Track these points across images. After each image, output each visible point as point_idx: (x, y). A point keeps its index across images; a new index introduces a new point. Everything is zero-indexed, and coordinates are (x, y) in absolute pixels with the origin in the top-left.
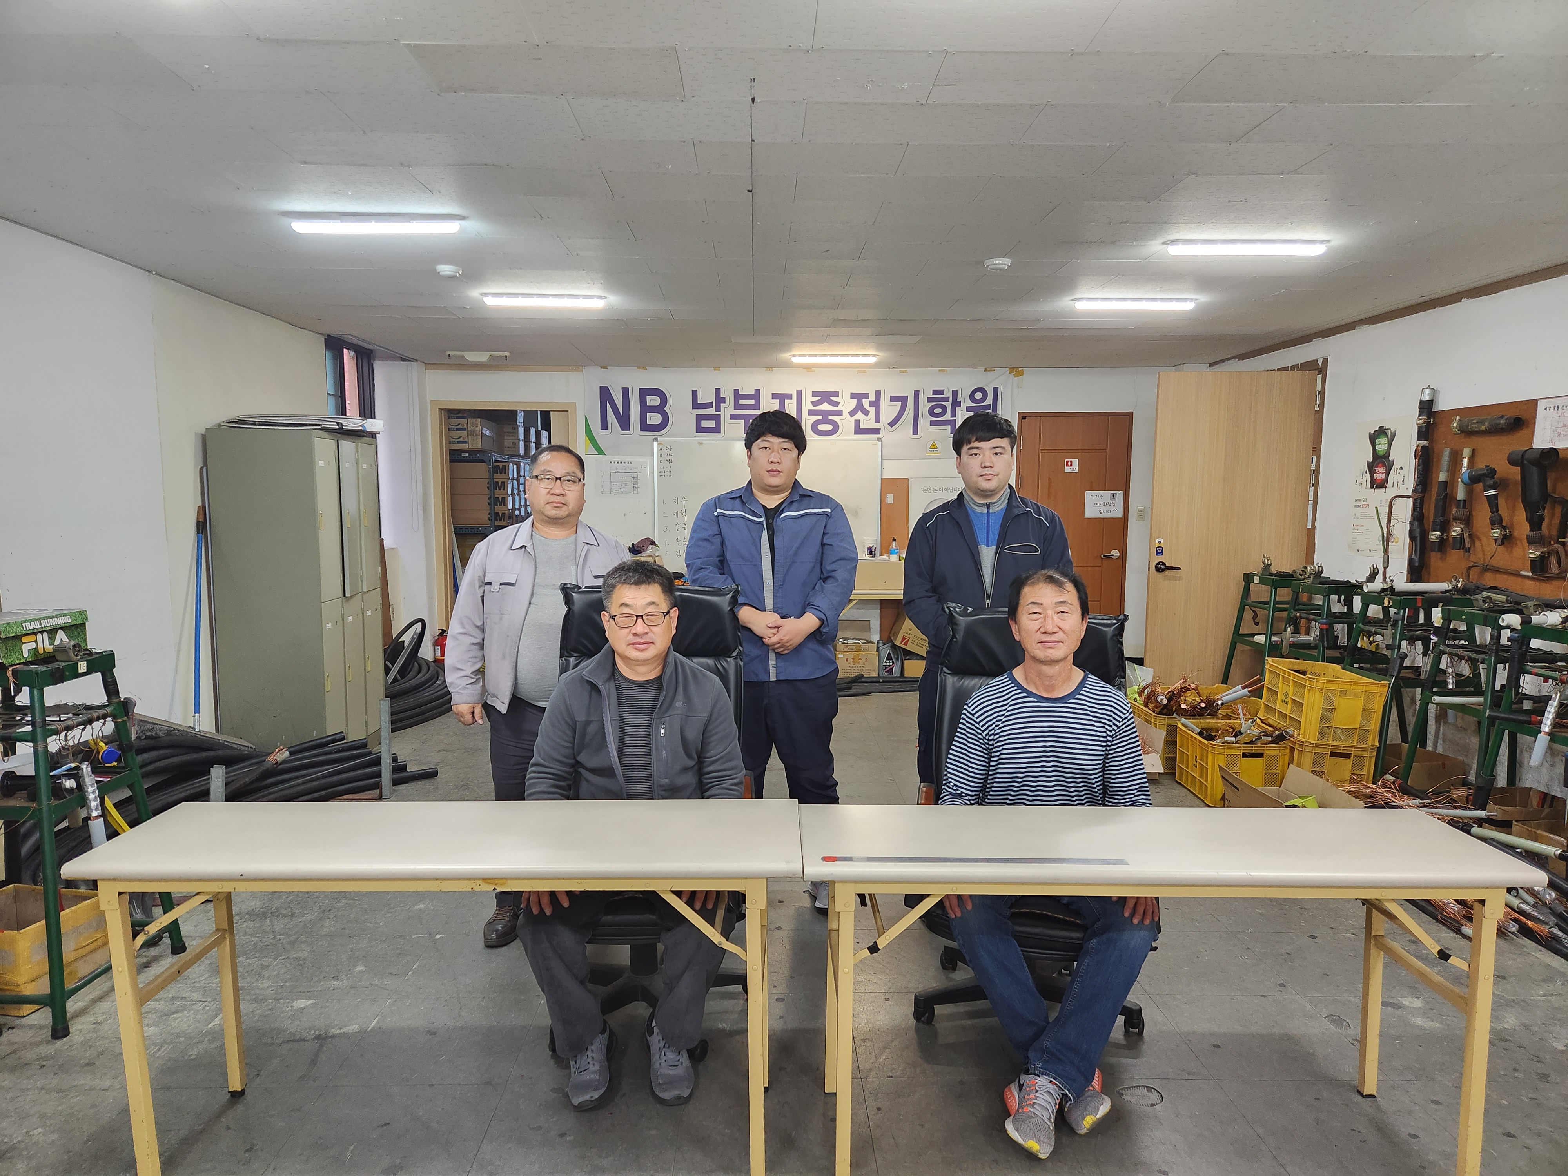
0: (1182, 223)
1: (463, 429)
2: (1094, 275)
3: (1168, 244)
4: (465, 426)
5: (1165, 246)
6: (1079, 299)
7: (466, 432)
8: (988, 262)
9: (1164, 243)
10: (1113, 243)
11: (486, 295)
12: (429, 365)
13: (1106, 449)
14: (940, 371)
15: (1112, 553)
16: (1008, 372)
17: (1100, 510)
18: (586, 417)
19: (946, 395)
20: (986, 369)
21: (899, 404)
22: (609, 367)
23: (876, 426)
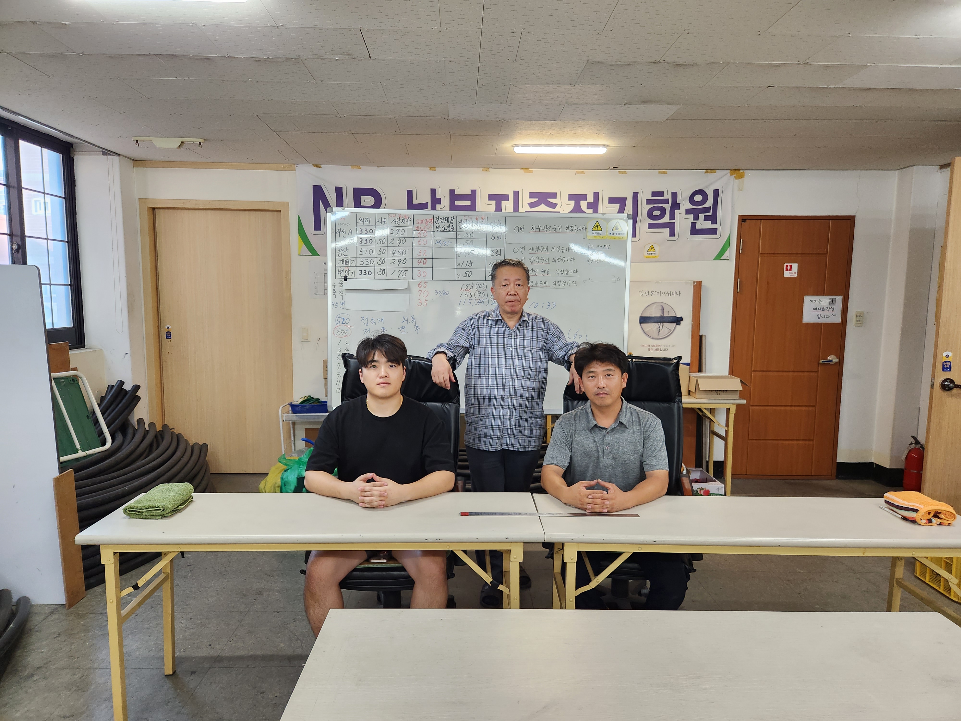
12: (136, 162)
13: (826, 254)
14: (659, 172)
15: (829, 358)
16: (729, 174)
17: (818, 315)
18: (299, 217)
19: (665, 197)
20: (707, 171)
21: (617, 206)
22: (322, 166)
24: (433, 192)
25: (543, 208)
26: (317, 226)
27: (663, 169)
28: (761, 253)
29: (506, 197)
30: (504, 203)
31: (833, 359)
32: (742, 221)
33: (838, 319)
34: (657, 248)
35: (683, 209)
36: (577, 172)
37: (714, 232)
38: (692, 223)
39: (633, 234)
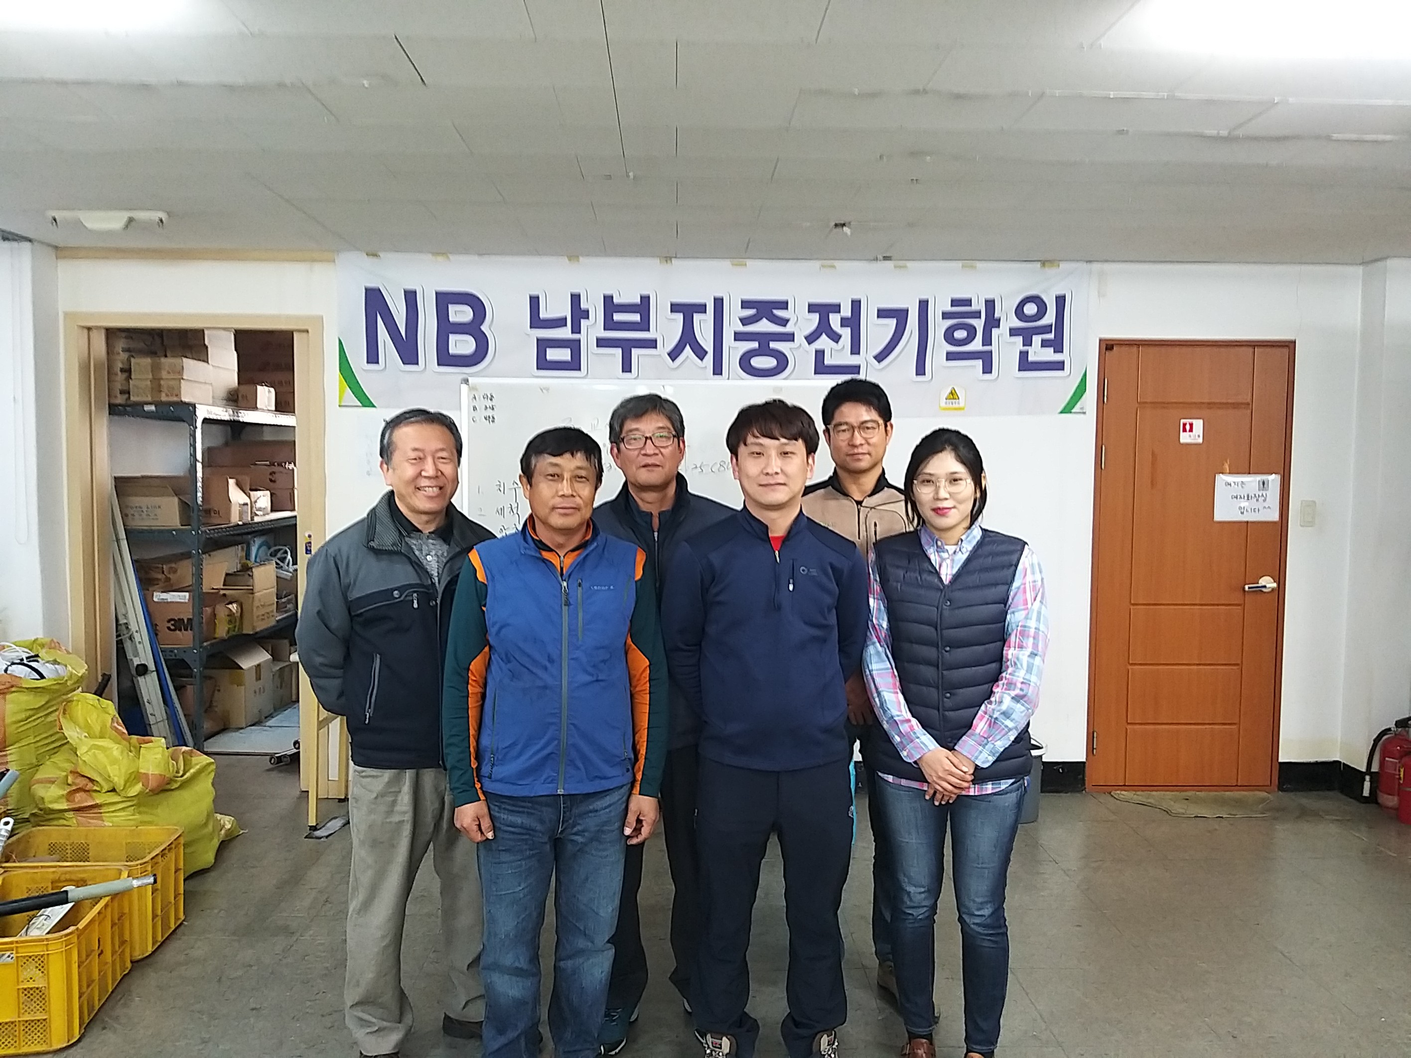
12: (61, 251)
13: (1252, 403)
14: (964, 265)
15: (1261, 582)
16: (1082, 267)
17: (1241, 509)
19: (974, 307)
20: (1044, 263)
21: (893, 322)
22: (381, 254)
23: (853, 360)
24: (576, 299)
25: (765, 326)
26: (373, 357)
27: (968, 260)
28: (1141, 403)
30: (697, 317)
31: (1268, 583)
32: (1107, 350)
33: (1275, 516)
34: (961, 394)
35: (1005, 327)
36: (823, 266)
37: (1059, 366)
38: (1020, 351)
39: (920, 370)
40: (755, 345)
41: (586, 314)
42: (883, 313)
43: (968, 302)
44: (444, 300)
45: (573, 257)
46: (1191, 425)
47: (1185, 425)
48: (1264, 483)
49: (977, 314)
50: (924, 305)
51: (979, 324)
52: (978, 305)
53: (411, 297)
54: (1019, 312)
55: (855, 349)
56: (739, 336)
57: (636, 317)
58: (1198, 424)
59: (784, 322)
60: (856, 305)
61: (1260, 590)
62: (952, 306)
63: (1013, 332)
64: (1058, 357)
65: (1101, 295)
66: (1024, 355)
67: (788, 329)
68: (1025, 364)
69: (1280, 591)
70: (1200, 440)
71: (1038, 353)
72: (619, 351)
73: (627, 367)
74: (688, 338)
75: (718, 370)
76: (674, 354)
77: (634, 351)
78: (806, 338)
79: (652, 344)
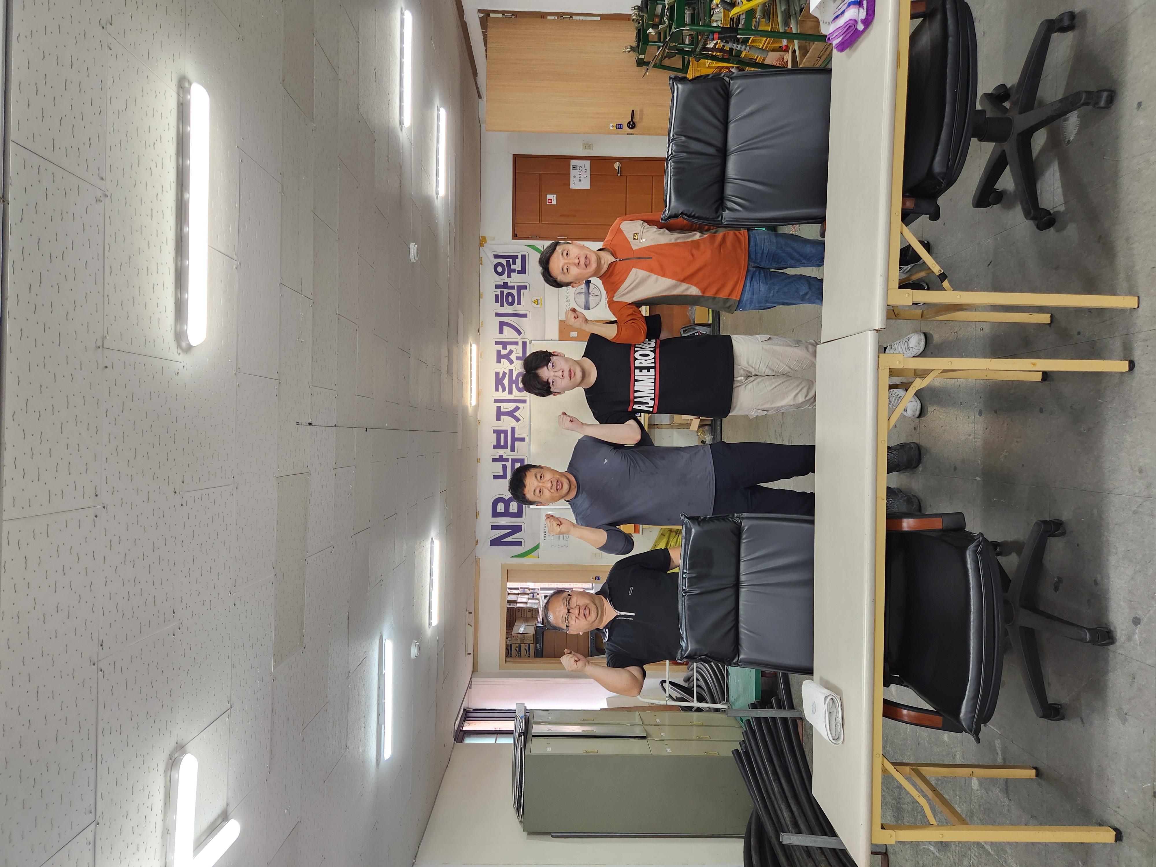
0: (389, 117)
1: (520, 646)
2: (421, 182)
3: (402, 127)
4: (518, 645)
5: (403, 130)
6: (437, 193)
7: (521, 644)
8: (413, 260)
9: (402, 130)
10: (401, 167)
11: (430, 624)
12: (474, 670)
13: (540, 174)
14: (481, 298)
15: (617, 168)
16: (483, 247)
17: (585, 178)
18: (512, 557)
19: (499, 294)
20: (481, 264)
21: (505, 328)
22: (477, 540)
23: (521, 344)
24: (494, 460)
25: (506, 382)
26: (519, 544)
27: (480, 296)
28: (539, 222)
29: (499, 408)
30: (502, 410)
31: (617, 165)
32: (517, 236)
33: (588, 163)
34: (535, 299)
35: (507, 280)
36: (481, 357)
37: (524, 257)
38: (518, 273)
39: (525, 316)
40: (514, 386)
41: (501, 456)
42: (501, 332)
43: (497, 296)
44: (495, 514)
45: (478, 461)
46: (549, 200)
47: (549, 202)
48: (574, 168)
49: (502, 292)
50: (498, 315)
51: (506, 291)
52: (498, 292)
53: (494, 528)
54: (500, 274)
55: (516, 343)
56: (510, 392)
57: (502, 435)
58: (549, 196)
59: (504, 374)
60: (497, 343)
61: (620, 169)
62: (498, 303)
63: (509, 276)
64: (520, 257)
65: (494, 239)
66: (519, 272)
67: (507, 372)
68: (523, 271)
69: (620, 159)
70: (555, 196)
71: (518, 266)
72: (516, 442)
73: (523, 440)
74: (511, 414)
75: (524, 401)
76: (518, 420)
77: (516, 436)
78: (511, 364)
79: (513, 429)
